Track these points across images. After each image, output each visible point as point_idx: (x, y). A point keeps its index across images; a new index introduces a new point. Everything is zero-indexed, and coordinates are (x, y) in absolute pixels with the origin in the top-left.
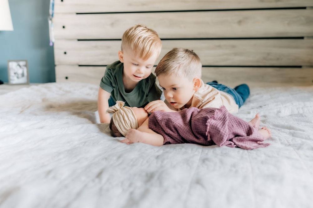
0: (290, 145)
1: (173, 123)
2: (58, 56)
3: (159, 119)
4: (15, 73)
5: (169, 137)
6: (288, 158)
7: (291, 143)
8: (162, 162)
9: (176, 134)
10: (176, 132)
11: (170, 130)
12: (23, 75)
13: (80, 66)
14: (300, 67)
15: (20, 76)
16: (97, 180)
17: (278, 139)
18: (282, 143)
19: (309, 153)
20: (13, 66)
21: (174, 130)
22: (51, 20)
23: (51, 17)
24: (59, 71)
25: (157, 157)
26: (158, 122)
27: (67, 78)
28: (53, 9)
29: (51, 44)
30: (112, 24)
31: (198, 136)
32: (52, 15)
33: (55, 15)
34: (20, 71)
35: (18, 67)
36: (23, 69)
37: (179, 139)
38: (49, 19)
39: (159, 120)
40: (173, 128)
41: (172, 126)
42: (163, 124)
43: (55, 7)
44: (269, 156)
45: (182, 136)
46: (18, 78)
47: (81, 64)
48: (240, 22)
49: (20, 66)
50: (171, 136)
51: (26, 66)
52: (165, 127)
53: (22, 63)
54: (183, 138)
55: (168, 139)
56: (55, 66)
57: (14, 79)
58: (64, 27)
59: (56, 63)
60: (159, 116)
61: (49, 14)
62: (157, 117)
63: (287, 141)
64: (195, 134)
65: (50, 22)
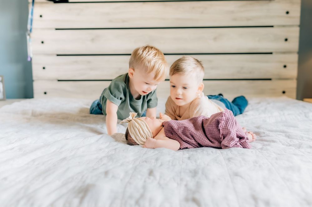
0: (290, 145)
1: (190, 130)
2: (37, 71)
3: (175, 127)
5: (186, 144)
6: (295, 154)
7: (291, 144)
8: (196, 161)
9: (193, 140)
10: (193, 139)
11: (187, 137)
13: (59, 81)
16: (152, 178)
17: (279, 141)
18: (283, 144)
19: (309, 150)
21: (191, 137)
22: (29, 35)
23: (29, 32)
24: (38, 87)
25: (189, 158)
26: (174, 131)
27: (45, 93)
28: (31, 24)
29: (29, 59)
30: (93, 40)
31: (213, 140)
32: (31, 30)
33: (33, 30)
37: (196, 144)
38: (27, 34)
39: (175, 129)
40: (190, 136)
41: (188, 134)
42: (180, 132)
43: (34, 22)
44: (279, 154)
45: (198, 142)
47: (60, 79)
48: (215, 39)
50: (188, 143)
51: (2, 81)
52: (182, 135)
54: (199, 144)
55: (186, 145)
56: (33, 81)
58: (42, 42)
59: (34, 78)
60: (174, 126)
61: (27, 30)
62: (173, 126)
63: (287, 142)
64: (209, 138)
65: (28, 37)
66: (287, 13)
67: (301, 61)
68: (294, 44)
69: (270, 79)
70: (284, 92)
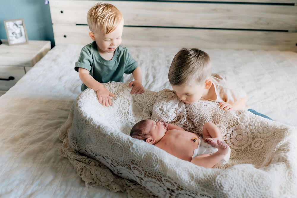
4: (13, 33)
12: (21, 35)
13: (77, 24)
14: (287, 31)
15: (18, 35)
20: (9, 25)
27: (65, 36)
29: (46, 3)
34: (18, 31)
35: (15, 27)
36: (20, 28)
46: (16, 37)
49: (16, 25)
51: (22, 25)
53: (18, 22)
57: (13, 40)
59: (53, 22)
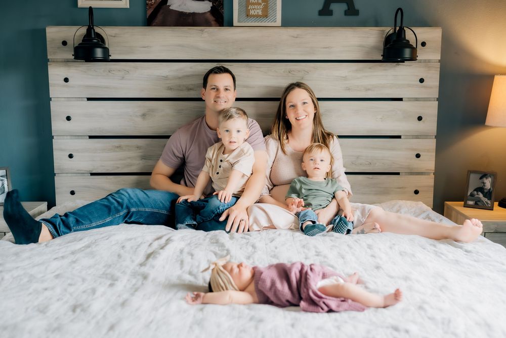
13: (92, 174)
30: (144, 116)
51: (6, 176)
66: (422, 81)
67: (439, 149)
68: (431, 125)
69: (398, 174)
70: (416, 192)
